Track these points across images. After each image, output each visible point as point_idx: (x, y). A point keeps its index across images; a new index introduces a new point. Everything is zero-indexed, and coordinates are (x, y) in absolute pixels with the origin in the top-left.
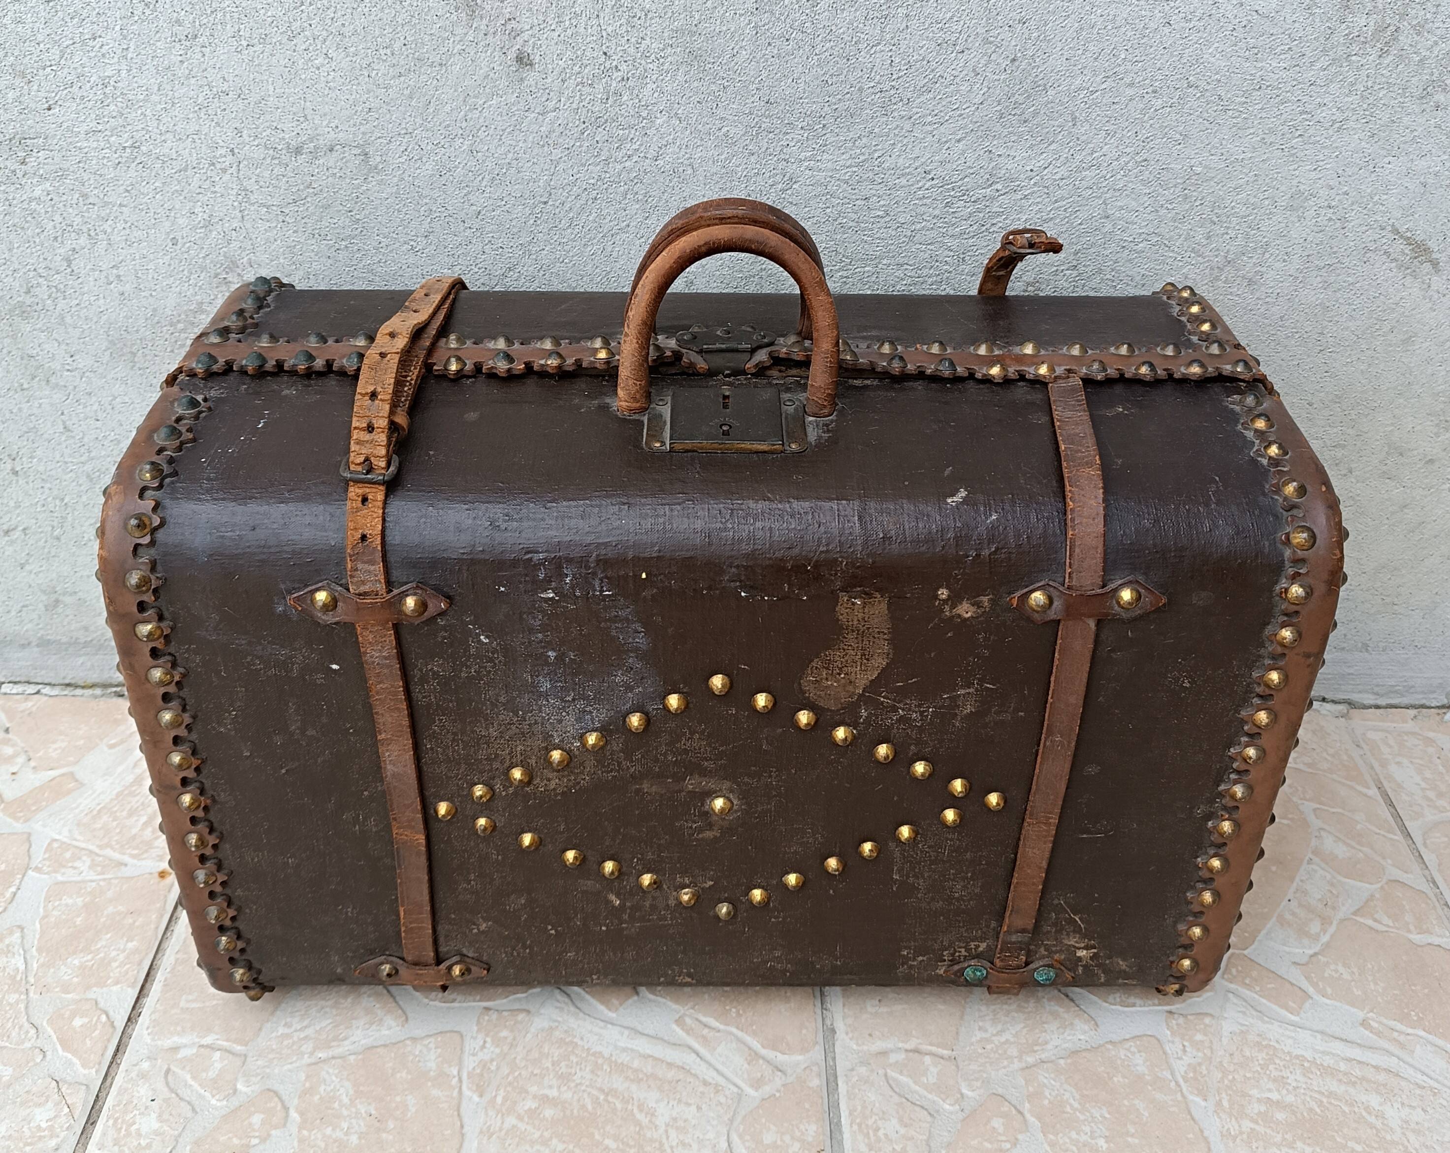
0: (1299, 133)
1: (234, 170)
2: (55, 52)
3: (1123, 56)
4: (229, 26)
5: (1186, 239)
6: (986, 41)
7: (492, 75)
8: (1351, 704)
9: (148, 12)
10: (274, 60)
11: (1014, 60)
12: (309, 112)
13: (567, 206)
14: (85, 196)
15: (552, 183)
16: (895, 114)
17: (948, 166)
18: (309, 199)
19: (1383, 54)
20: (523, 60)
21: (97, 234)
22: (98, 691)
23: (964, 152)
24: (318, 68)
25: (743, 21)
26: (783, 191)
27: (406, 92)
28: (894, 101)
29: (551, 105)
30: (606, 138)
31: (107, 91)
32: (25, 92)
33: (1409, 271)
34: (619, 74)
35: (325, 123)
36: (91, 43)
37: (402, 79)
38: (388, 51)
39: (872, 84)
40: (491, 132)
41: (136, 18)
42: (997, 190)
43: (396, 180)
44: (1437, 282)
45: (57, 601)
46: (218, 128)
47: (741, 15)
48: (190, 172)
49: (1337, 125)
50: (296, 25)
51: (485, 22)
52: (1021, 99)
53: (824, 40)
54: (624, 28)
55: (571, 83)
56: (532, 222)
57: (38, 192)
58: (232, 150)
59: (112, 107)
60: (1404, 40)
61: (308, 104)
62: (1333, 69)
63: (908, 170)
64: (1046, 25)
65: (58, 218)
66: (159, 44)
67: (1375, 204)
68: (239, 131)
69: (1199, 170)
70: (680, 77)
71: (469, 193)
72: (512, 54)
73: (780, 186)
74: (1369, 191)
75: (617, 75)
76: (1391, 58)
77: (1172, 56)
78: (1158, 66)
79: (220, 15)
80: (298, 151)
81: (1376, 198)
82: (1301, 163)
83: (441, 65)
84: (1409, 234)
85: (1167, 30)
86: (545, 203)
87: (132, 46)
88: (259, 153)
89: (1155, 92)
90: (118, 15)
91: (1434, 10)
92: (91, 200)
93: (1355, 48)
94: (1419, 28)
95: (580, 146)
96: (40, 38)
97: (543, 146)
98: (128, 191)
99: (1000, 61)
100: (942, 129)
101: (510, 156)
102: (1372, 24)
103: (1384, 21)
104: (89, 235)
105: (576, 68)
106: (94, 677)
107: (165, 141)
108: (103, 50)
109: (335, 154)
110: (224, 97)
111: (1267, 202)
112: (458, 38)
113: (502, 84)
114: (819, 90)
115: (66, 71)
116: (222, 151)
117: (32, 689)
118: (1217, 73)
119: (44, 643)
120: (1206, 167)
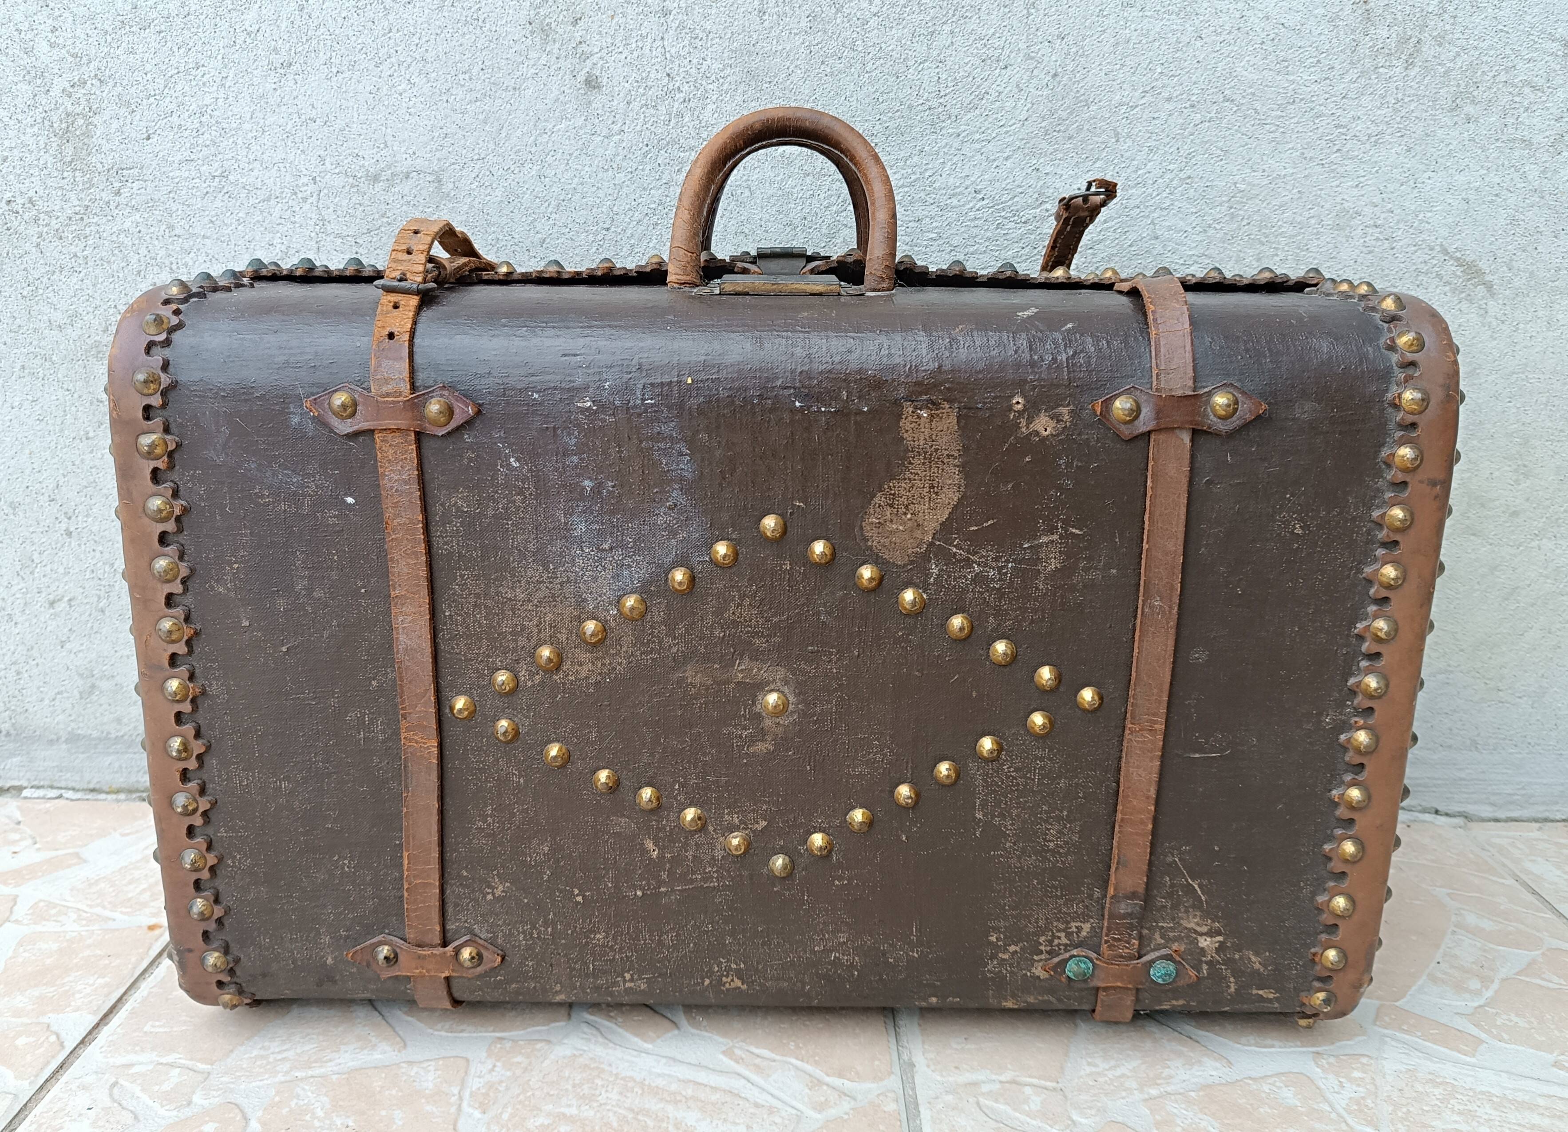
0: (1337, 147)
1: (313, 199)
2: (161, 81)
3: (1159, 70)
4: (321, 54)
5: (1237, 262)
6: (1028, 57)
7: (562, 97)
8: (1466, 817)
9: (249, 40)
10: (361, 87)
11: (1055, 75)
12: (389, 138)
13: (629, 232)
14: (171, 227)
15: (615, 209)
16: (944, 132)
17: (997, 184)
18: (383, 229)
19: (1409, 65)
20: (592, 83)
21: (178, 268)
22: (122, 796)
23: (1013, 169)
24: (401, 94)
25: (798, 40)
26: (837, 213)
27: (481, 117)
28: (942, 118)
29: (616, 128)
30: (667, 161)
31: (203, 119)
32: (128, 121)
33: (1463, 295)
34: (682, 95)
35: (403, 149)
36: (194, 72)
37: (478, 104)
38: (467, 76)
39: (921, 101)
40: (559, 156)
41: (238, 46)
42: (1047, 210)
43: (466, 208)
44: (1493, 307)
45: (93, 686)
46: (303, 156)
47: (796, 34)
48: (273, 202)
49: (1373, 139)
50: (383, 51)
51: (557, 45)
52: (1064, 115)
53: (876, 58)
54: (686, 49)
55: (635, 105)
56: (594, 249)
57: (127, 225)
58: (314, 179)
59: (206, 136)
60: (1428, 50)
61: (389, 130)
62: (1362, 81)
63: (958, 190)
64: (1084, 40)
65: (143, 251)
66: (255, 72)
67: (1421, 222)
68: (322, 160)
69: (1242, 187)
70: (739, 99)
71: (535, 220)
72: (581, 77)
73: (834, 208)
74: (1413, 208)
75: (680, 96)
76: (1417, 69)
77: (1206, 69)
78: (1194, 79)
79: (314, 42)
80: (376, 179)
81: (1421, 216)
82: (1342, 180)
83: (515, 89)
84: (1458, 255)
85: (1199, 43)
86: (608, 229)
87: (231, 75)
88: (339, 181)
89: (1192, 106)
90: (221, 45)
91: (1452, 21)
92: (177, 232)
93: (1381, 61)
94: (1440, 40)
95: (643, 170)
96: (148, 67)
97: (607, 170)
98: (212, 222)
99: (1042, 76)
100: (990, 146)
101: (576, 180)
102: (1394, 35)
103: (1405, 33)
104: (171, 269)
105: (641, 90)
106: (120, 781)
107: (252, 170)
108: (204, 79)
109: (410, 182)
110: (312, 125)
111: (1313, 221)
112: (532, 62)
113: (570, 107)
114: (870, 108)
115: (168, 100)
116: (305, 180)
117: (54, 793)
118: (1250, 87)
119: (73, 739)
120: (1249, 184)
